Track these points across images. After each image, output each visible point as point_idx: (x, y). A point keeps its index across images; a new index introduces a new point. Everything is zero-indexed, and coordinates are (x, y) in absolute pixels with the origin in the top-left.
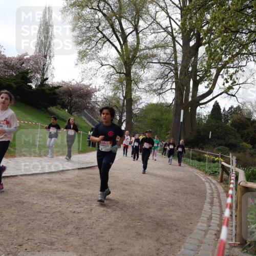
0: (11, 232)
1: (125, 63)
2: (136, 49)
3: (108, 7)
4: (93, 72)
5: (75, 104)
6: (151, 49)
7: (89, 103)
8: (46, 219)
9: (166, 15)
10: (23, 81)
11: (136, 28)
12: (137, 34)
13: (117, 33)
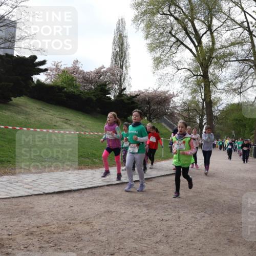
0: (102, 242)
1: (202, 65)
2: (212, 49)
3: (179, 10)
4: (169, 77)
5: (154, 111)
6: (228, 47)
7: (168, 109)
8: (135, 228)
9: (241, 10)
10: (102, 93)
11: (209, 28)
12: (212, 33)
13: (191, 35)
